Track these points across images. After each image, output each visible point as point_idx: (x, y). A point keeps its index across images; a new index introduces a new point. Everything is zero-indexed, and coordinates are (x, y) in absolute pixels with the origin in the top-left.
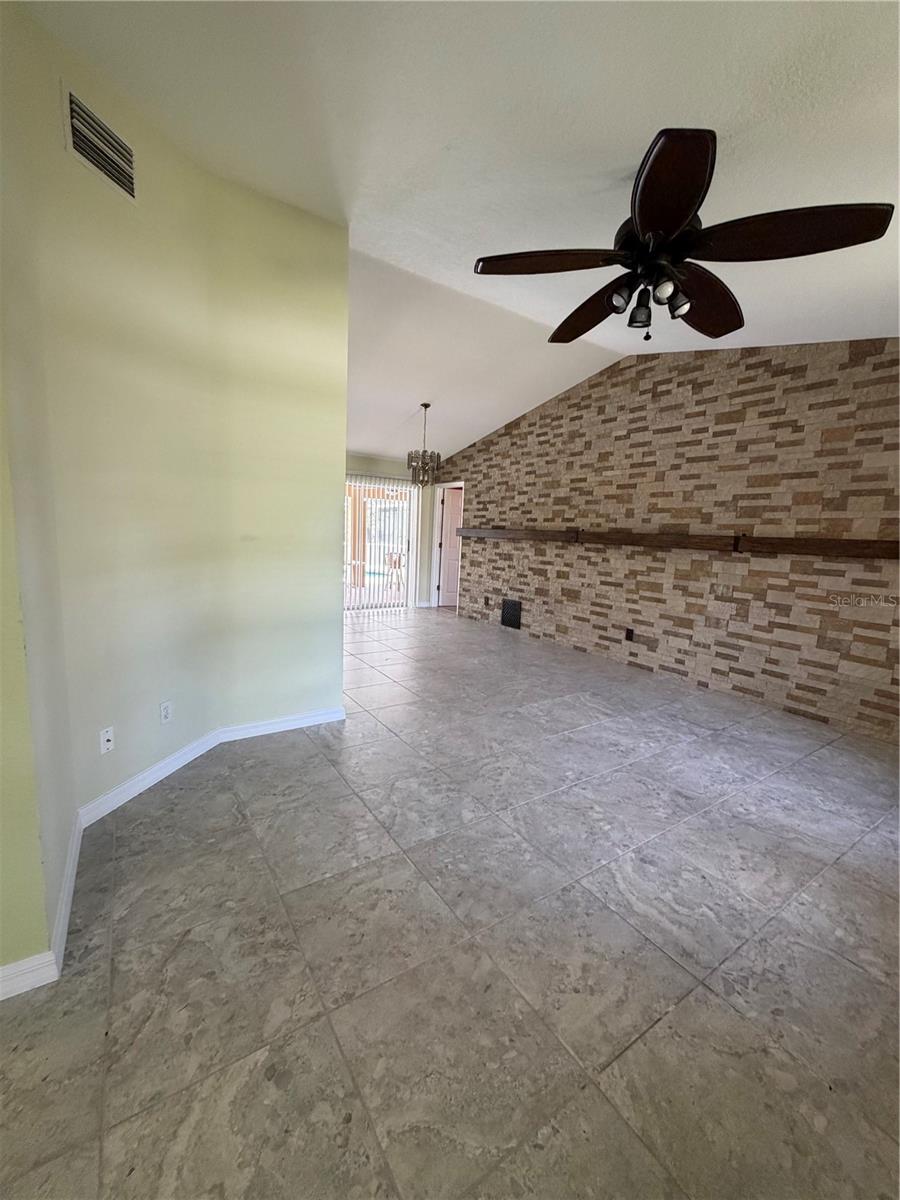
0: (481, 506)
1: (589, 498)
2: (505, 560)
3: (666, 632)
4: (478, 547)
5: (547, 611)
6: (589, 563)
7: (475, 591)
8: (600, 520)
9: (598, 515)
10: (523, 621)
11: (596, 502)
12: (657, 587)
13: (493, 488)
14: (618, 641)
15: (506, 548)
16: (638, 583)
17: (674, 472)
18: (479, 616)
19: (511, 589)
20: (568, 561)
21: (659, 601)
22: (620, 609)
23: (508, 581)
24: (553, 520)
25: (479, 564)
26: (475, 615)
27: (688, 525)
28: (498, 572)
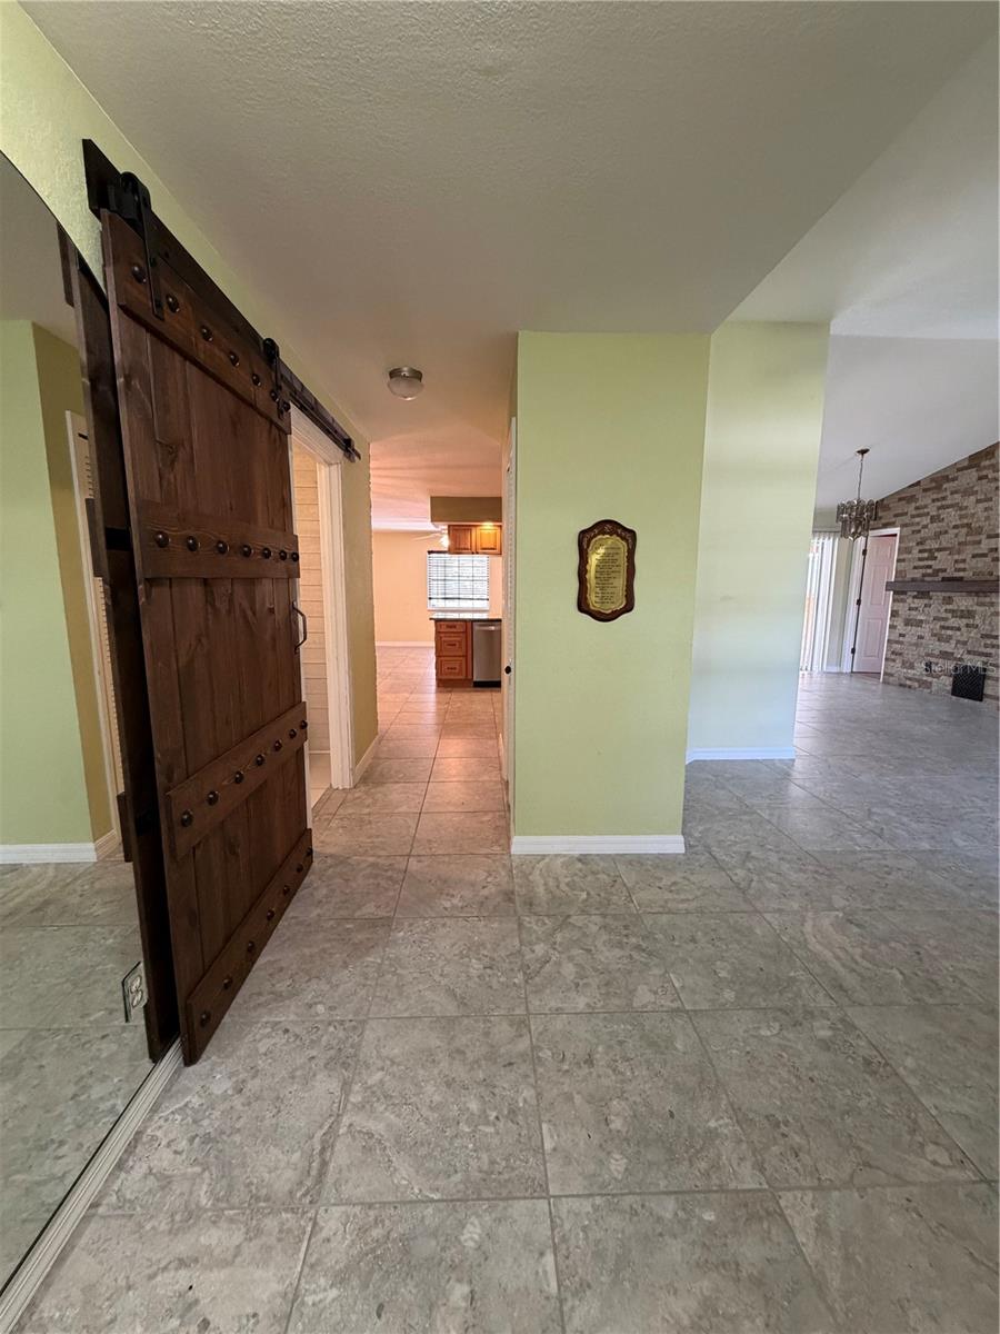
0: (926, 555)
2: (961, 617)
4: (919, 603)
7: (910, 654)
10: (988, 691)
13: (946, 532)
15: (963, 602)
18: (916, 684)
19: (969, 652)
23: (965, 643)
25: (919, 623)
26: (908, 682)
28: (949, 632)
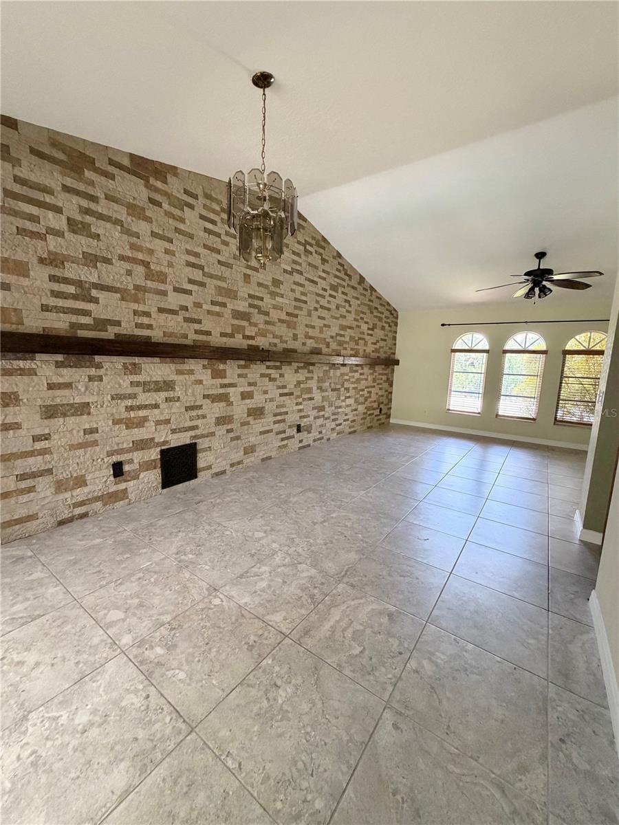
1: (267, 318)
2: (157, 390)
3: (314, 418)
5: (232, 439)
6: (270, 379)
8: (276, 341)
9: (275, 336)
11: (273, 324)
12: (311, 390)
14: (293, 437)
16: (301, 390)
17: (315, 312)
19: (174, 432)
20: (251, 381)
21: (311, 399)
22: (292, 412)
23: (167, 423)
24: (232, 336)
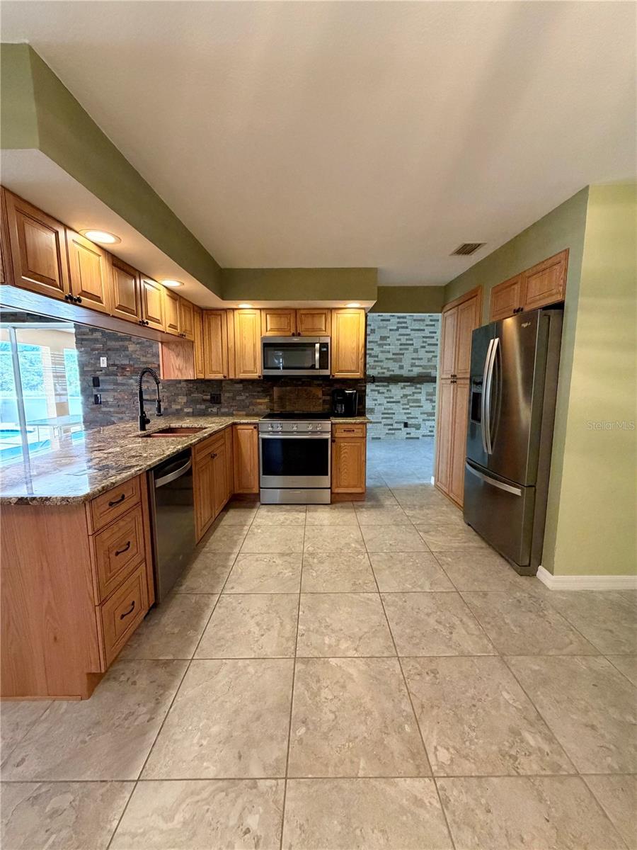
1: (376, 359)
3: (424, 420)
6: (379, 393)
8: (385, 371)
9: (382, 368)
11: (381, 361)
12: (418, 401)
14: (400, 429)
16: (408, 400)
17: (423, 349)
21: (419, 407)
22: (400, 413)
27: (430, 373)
